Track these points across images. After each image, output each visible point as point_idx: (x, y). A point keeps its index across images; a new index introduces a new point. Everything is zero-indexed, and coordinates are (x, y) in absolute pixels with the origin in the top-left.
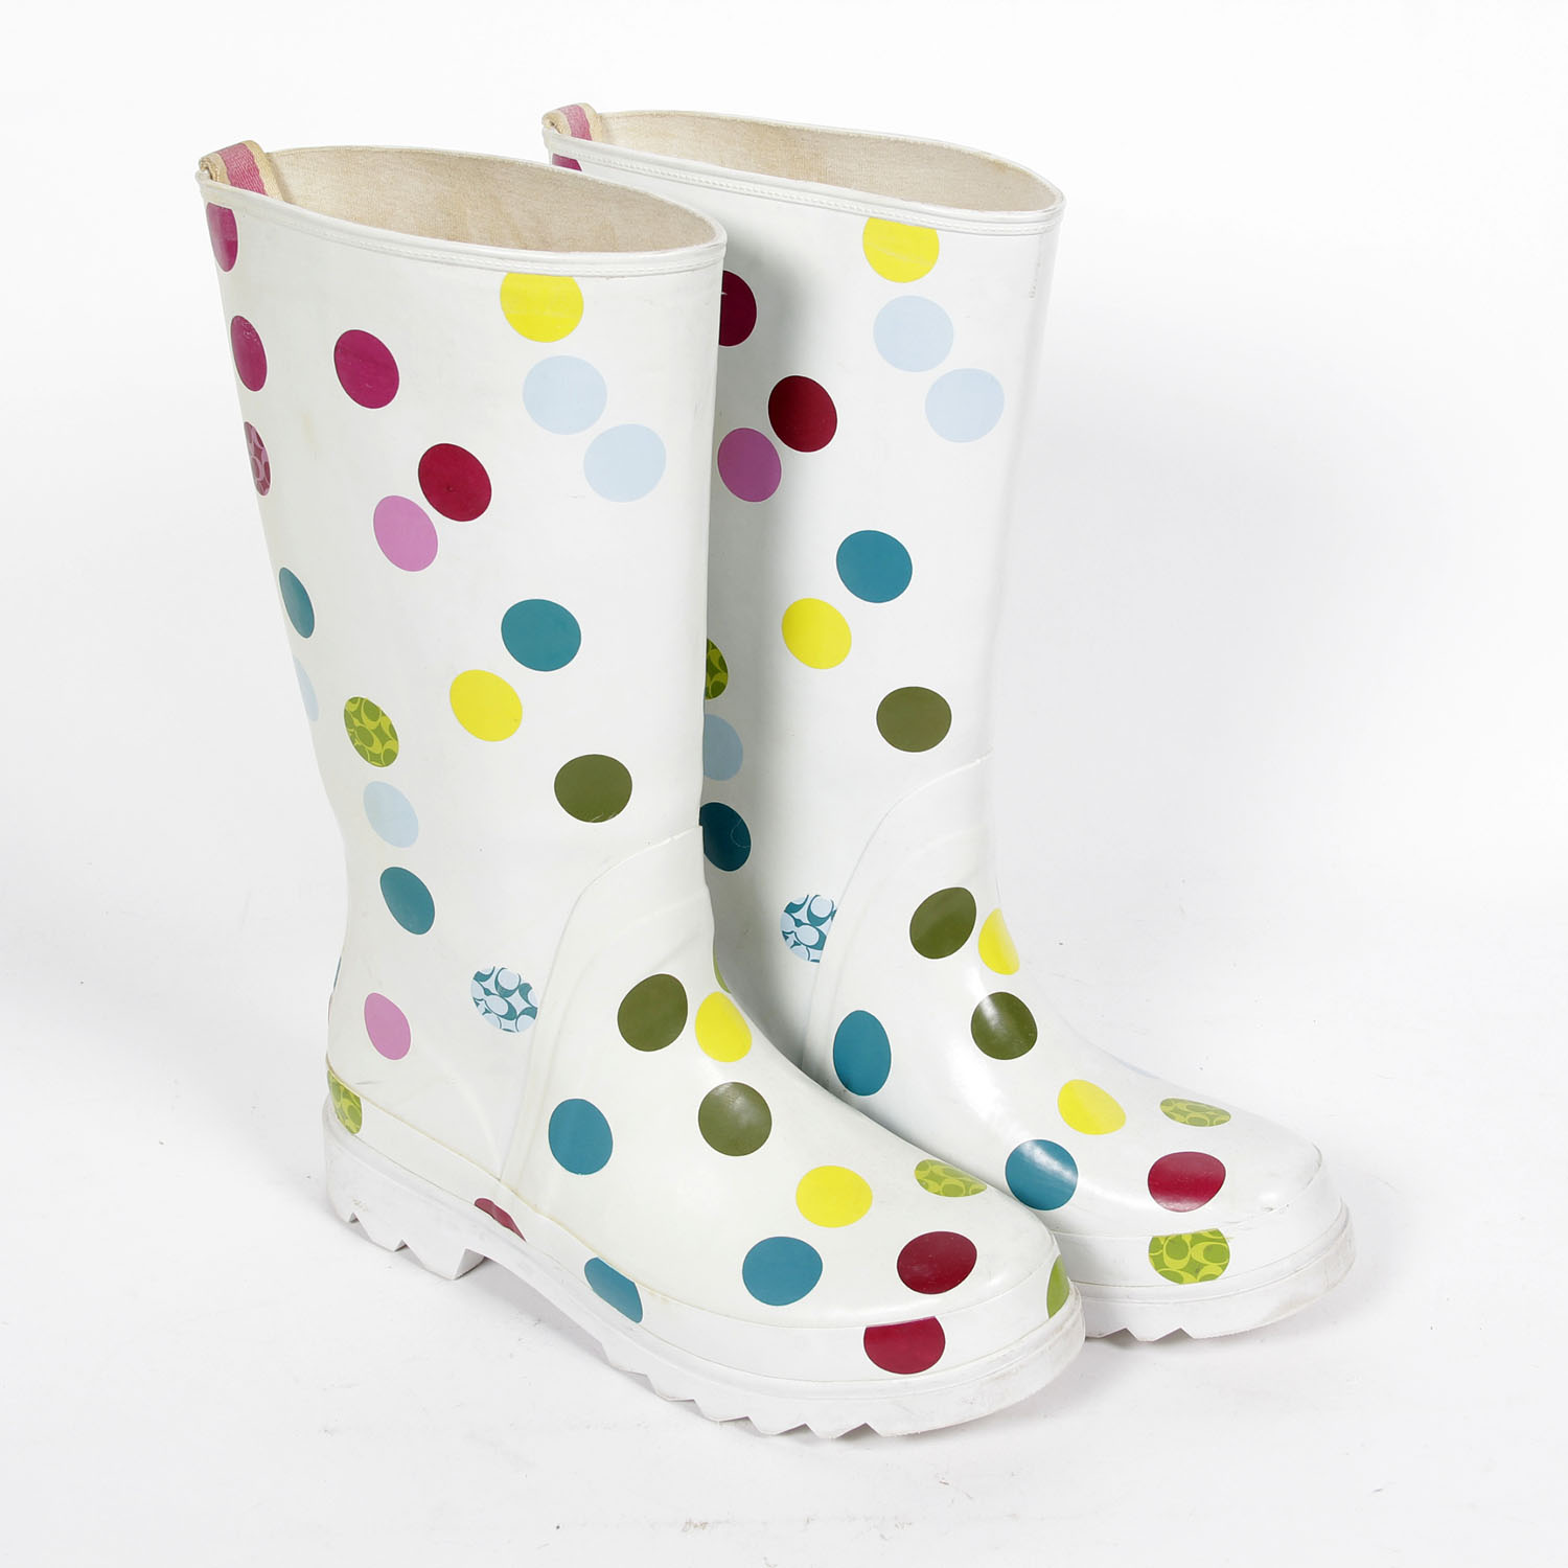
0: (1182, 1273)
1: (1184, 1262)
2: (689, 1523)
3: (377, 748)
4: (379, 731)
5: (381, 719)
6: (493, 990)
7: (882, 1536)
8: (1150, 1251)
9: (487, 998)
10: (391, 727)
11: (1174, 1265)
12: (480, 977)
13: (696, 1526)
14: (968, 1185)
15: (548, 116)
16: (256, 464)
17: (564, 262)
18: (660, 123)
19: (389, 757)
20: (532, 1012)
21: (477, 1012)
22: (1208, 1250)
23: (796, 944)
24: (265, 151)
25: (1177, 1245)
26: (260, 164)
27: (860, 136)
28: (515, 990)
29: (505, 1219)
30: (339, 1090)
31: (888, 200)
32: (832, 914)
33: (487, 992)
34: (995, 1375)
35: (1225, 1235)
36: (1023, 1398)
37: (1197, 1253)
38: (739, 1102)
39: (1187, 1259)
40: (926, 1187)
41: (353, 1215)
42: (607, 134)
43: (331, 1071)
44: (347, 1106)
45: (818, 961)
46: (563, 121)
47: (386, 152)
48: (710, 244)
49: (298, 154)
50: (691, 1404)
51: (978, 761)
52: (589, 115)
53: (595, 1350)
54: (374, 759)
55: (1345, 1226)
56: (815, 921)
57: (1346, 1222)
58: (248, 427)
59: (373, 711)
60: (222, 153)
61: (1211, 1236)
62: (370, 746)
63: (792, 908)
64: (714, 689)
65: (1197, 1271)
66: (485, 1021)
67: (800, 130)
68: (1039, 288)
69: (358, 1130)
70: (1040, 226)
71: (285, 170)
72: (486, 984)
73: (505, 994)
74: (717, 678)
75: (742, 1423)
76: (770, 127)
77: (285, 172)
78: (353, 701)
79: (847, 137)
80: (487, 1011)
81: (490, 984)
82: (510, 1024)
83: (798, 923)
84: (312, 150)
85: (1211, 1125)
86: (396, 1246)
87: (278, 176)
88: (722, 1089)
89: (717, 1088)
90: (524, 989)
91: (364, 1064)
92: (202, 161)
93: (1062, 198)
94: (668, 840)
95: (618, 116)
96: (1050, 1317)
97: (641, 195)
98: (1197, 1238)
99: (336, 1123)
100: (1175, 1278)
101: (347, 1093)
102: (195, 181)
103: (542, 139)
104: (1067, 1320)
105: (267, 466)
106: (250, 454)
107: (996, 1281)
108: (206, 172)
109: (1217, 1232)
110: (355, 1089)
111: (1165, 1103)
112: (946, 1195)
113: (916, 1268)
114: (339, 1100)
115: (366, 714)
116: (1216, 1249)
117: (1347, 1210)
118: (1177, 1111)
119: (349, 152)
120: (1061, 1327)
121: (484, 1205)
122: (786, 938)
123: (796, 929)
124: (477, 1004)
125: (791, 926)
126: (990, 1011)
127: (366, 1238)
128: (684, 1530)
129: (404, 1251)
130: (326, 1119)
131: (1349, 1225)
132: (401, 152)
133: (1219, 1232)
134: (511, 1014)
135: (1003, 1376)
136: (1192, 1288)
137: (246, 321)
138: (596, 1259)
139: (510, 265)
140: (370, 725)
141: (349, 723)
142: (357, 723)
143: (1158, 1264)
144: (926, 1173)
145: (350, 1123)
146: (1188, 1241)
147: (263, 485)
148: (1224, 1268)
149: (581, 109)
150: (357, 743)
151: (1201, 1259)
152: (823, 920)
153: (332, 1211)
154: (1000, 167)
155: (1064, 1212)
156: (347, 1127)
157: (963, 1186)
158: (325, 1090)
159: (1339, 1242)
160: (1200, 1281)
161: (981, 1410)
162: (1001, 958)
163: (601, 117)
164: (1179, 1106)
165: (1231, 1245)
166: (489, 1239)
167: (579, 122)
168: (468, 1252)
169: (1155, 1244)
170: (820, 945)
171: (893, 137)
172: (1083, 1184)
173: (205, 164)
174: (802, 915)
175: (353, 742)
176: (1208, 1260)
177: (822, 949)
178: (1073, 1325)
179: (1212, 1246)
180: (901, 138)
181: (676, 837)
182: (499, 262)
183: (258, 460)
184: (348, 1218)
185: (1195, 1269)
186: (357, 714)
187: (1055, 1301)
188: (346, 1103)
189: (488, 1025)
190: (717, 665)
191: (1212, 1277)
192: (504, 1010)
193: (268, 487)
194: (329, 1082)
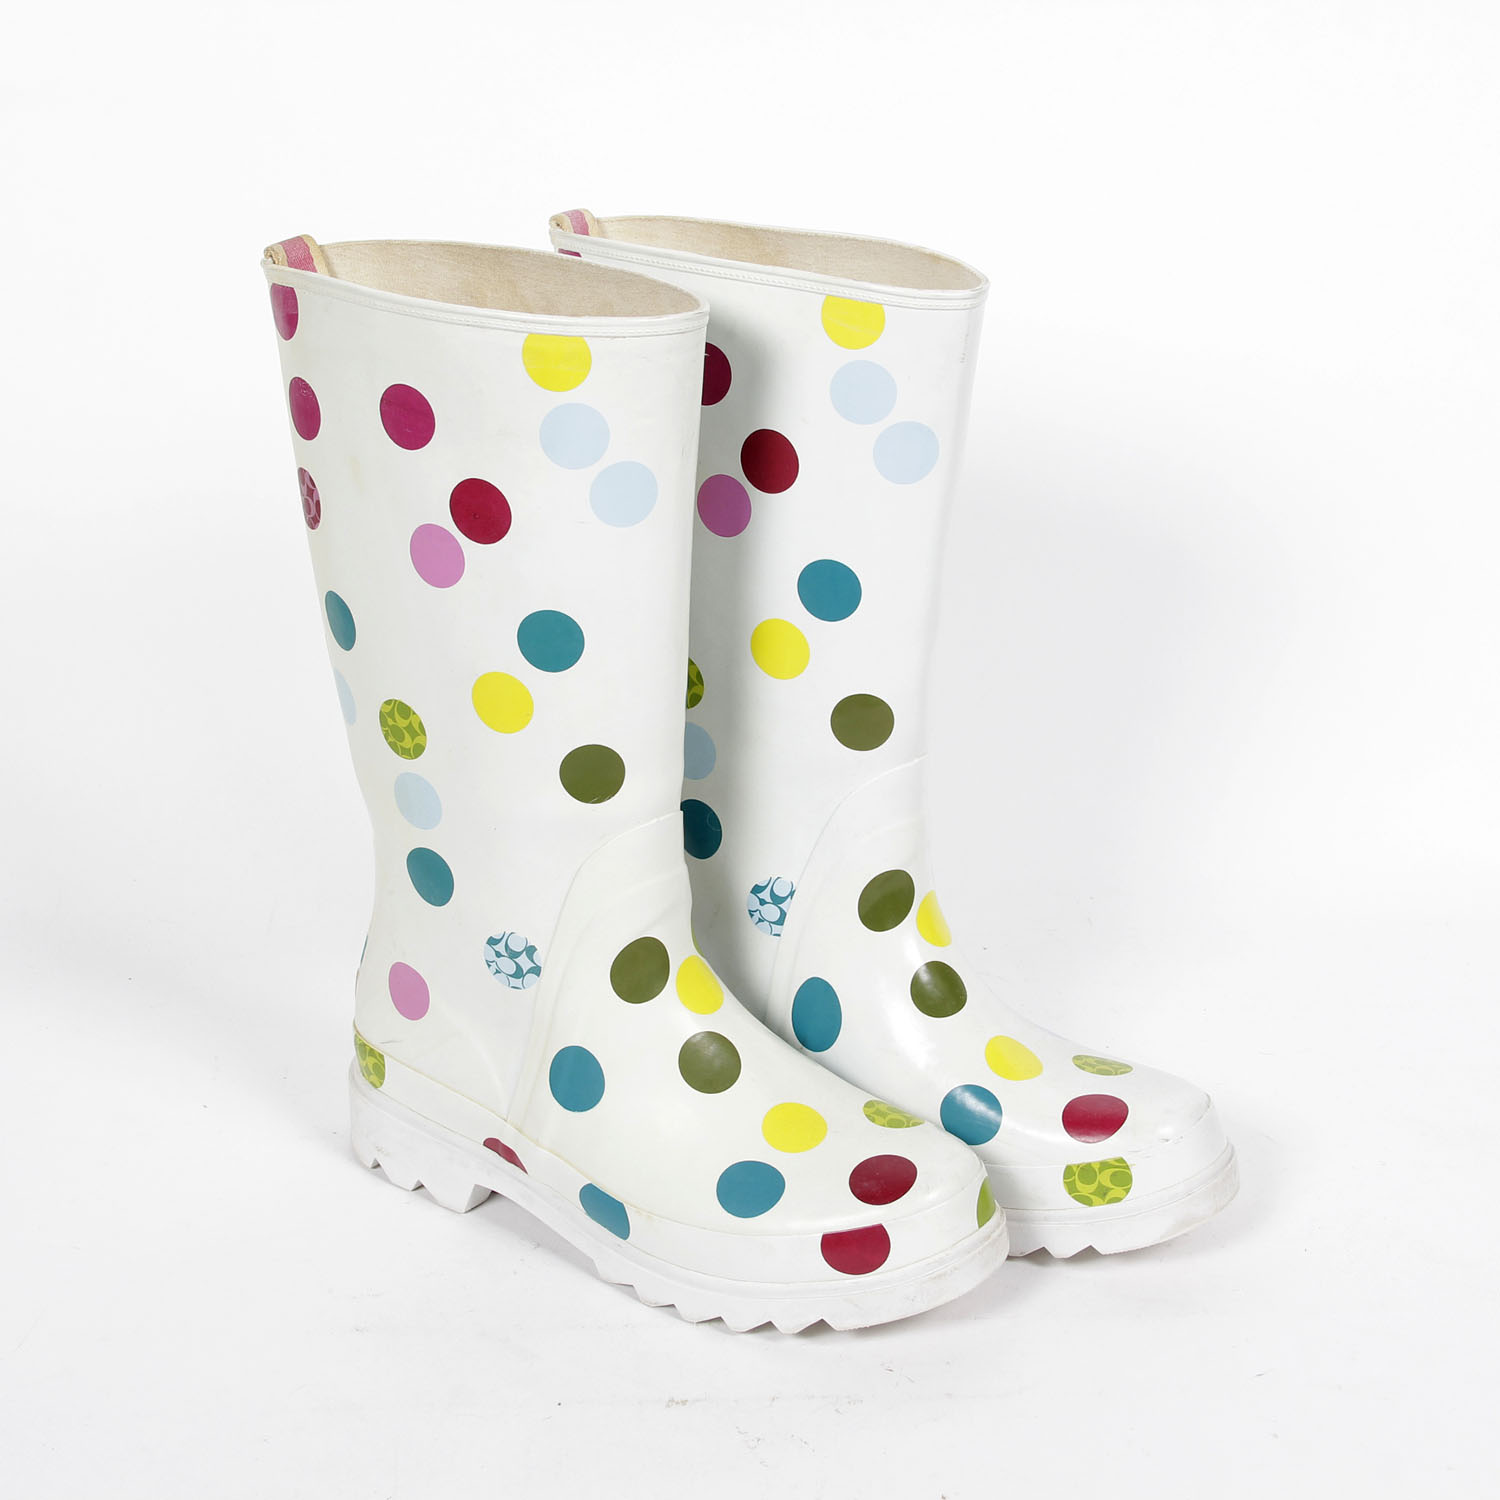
0: (1092, 1197)
1: (1093, 1187)
2: (672, 1400)
3: (408, 743)
4: (410, 728)
5: (412, 717)
6: (503, 952)
7: (837, 1410)
8: (1064, 1178)
9: (499, 960)
10: (421, 724)
11: (1086, 1189)
12: (492, 942)
13: (677, 1403)
14: (909, 1120)
15: (554, 218)
16: (309, 504)
17: (577, 325)
18: (647, 226)
19: (418, 750)
20: (536, 970)
21: (489, 972)
22: (1114, 1175)
23: (760, 920)
24: (319, 244)
25: (1087, 1172)
26: (314, 253)
27: (816, 235)
28: (522, 952)
29: (510, 1156)
30: (364, 1049)
31: (843, 281)
32: (792, 894)
33: (498, 955)
34: (934, 1275)
35: (1129, 1163)
36: (957, 1296)
37: (1104, 1178)
38: (712, 1049)
39: (1097, 1183)
40: (873, 1121)
41: (375, 1160)
42: (603, 233)
43: (358, 1034)
44: (372, 1063)
45: (779, 935)
46: (567, 222)
47: (419, 244)
48: (696, 312)
49: (346, 246)
50: (671, 1309)
51: (916, 761)
52: (588, 219)
53: (587, 1266)
54: (405, 753)
55: (1230, 1159)
56: (777, 900)
57: (1232, 1156)
58: (302, 472)
59: (405, 710)
60: (283, 243)
61: (1117, 1164)
62: (401, 741)
63: (757, 890)
64: (693, 700)
65: (1105, 1194)
66: (495, 980)
67: (765, 231)
68: (968, 355)
69: (381, 1084)
70: (968, 303)
71: (336, 261)
72: (497, 947)
73: (513, 955)
74: (695, 690)
75: (715, 1324)
76: (741, 228)
77: (334, 261)
78: (388, 702)
79: (806, 236)
80: (497, 972)
81: (500, 947)
82: (517, 982)
83: (763, 902)
84: (358, 243)
85: (1116, 1074)
86: (413, 1187)
87: (328, 265)
88: (699, 1037)
89: (694, 1036)
90: (530, 951)
91: (388, 1026)
92: (267, 250)
93: (987, 280)
94: (655, 820)
95: (611, 221)
96: (980, 1227)
97: (636, 276)
98: (1104, 1165)
99: (361, 1080)
100: (1086, 1201)
101: (372, 1052)
102: (260, 267)
103: (548, 237)
104: (994, 1231)
105: (318, 504)
106: (302, 495)
107: (933, 1196)
108: (270, 259)
109: (1121, 1160)
110: (379, 1048)
111: (1077, 1058)
112: (891, 1127)
113: (866, 1184)
114: (364, 1059)
115: (400, 714)
116: (1120, 1174)
117: (1233, 1148)
118: (1086, 1063)
119: (387, 245)
120: (989, 1237)
121: (492, 1144)
122: (752, 916)
123: (760, 908)
124: (489, 966)
125: (756, 905)
126: (925, 977)
127: (387, 1180)
128: (668, 1406)
129: (420, 1191)
130: (352, 1078)
131: (1233, 1159)
132: (433, 245)
133: (1122, 1159)
134: (519, 974)
135: (940, 1276)
136: (1101, 1209)
137: (304, 381)
138: (590, 1185)
139: (531, 327)
140: (402, 723)
141: (383, 722)
142: (390, 722)
143: (1071, 1189)
144: (873, 1110)
145: (374, 1078)
146: (1096, 1167)
147: (314, 520)
148: (1127, 1191)
149: (582, 214)
150: (390, 740)
151: (1108, 1184)
152: (783, 899)
153: (356, 1158)
154: (935, 259)
155: (990, 1146)
156: (371, 1083)
157: (904, 1120)
158: (352, 1052)
159: (1225, 1173)
160: (1108, 1203)
161: (921, 1307)
162: (934, 932)
163: (598, 221)
164: (1088, 1060)
165: (1134, 1172)
166: (496, 1174)
167: (580, 223)
168: (477, 1186)
169: (1069, 1171)
170: (781, 921)
171: (845, 236)
172: (1007, 1122)
173: (270, 253)
174: (765, 895)
175: (387, 739)
176: (1115, 1185)
177: (782, 924)
178: (1000, 1235)
179: (1116, 1172)
180: (852, 236)
181: (662, 818)
182: (522, 325)
183: (310, 500)
184: (370, 1165)
185: (1102, 1192)
186: (391, 714)
187: (984, 1213)
188: (371, 1061)
189: (498, 984)
190: (695, 680)
191: (1118, 1200)
192: (512, 969)
193: (319, 521)
194: (356, 1044)
